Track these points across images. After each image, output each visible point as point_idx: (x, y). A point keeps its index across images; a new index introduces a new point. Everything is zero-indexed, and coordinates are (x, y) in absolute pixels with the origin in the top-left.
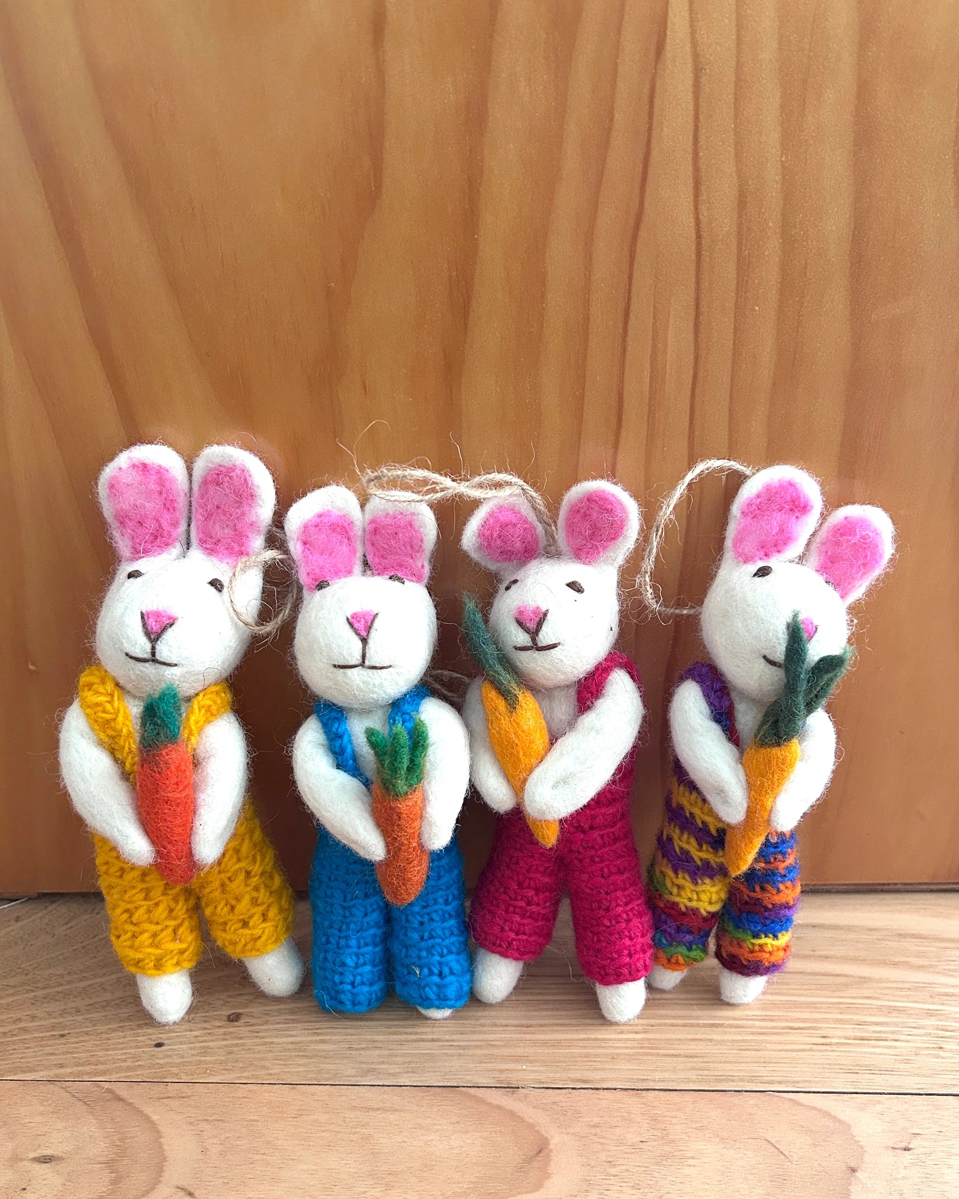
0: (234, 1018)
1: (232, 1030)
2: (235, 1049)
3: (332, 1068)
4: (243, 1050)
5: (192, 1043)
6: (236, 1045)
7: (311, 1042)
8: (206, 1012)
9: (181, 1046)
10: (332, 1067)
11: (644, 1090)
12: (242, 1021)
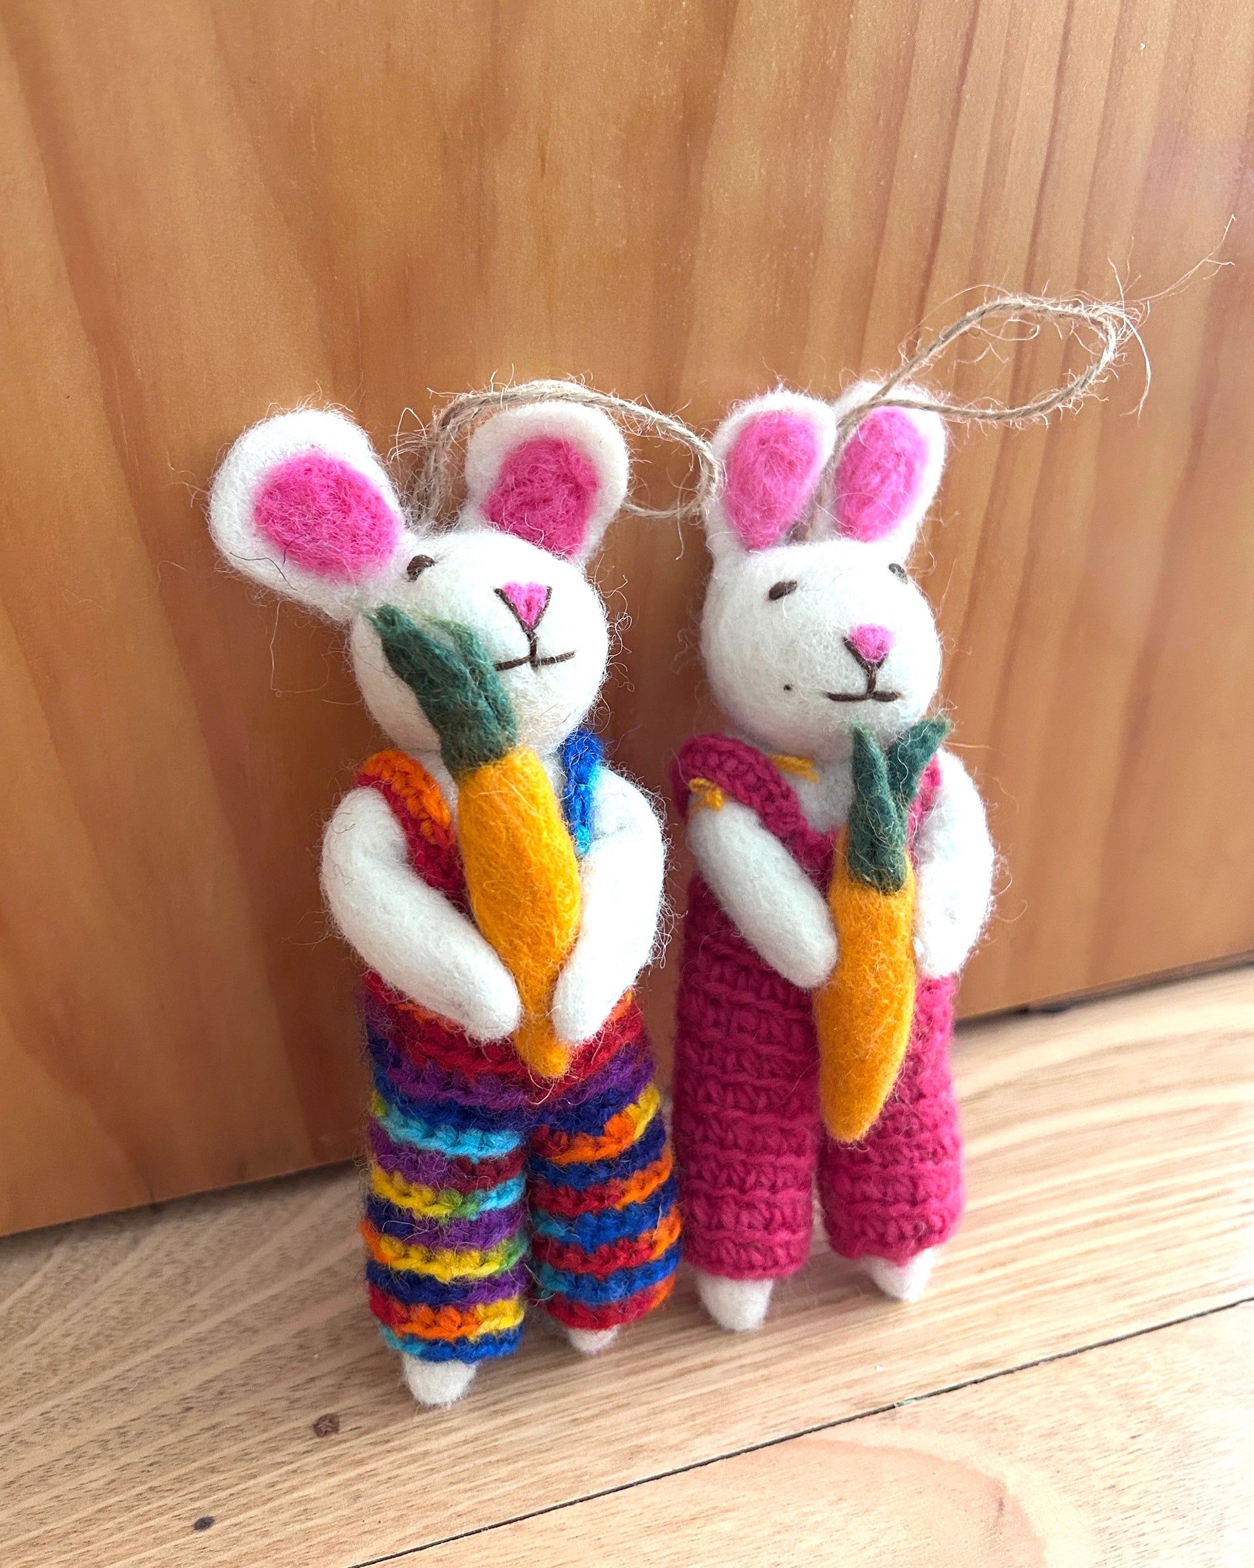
0: (326, 1427)
1: (334, 1451)
2: (361, 1486)
3: (566, 1468)
4: (380, 1483)
5: (270, 1500)
6: (360, 1478)
7: (498, 1429)
8: (264, 1431)
9: (252, 1513)
10: (564, 1465)
11: (1075, 1353)
12: (346, 1427)
